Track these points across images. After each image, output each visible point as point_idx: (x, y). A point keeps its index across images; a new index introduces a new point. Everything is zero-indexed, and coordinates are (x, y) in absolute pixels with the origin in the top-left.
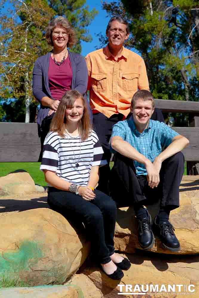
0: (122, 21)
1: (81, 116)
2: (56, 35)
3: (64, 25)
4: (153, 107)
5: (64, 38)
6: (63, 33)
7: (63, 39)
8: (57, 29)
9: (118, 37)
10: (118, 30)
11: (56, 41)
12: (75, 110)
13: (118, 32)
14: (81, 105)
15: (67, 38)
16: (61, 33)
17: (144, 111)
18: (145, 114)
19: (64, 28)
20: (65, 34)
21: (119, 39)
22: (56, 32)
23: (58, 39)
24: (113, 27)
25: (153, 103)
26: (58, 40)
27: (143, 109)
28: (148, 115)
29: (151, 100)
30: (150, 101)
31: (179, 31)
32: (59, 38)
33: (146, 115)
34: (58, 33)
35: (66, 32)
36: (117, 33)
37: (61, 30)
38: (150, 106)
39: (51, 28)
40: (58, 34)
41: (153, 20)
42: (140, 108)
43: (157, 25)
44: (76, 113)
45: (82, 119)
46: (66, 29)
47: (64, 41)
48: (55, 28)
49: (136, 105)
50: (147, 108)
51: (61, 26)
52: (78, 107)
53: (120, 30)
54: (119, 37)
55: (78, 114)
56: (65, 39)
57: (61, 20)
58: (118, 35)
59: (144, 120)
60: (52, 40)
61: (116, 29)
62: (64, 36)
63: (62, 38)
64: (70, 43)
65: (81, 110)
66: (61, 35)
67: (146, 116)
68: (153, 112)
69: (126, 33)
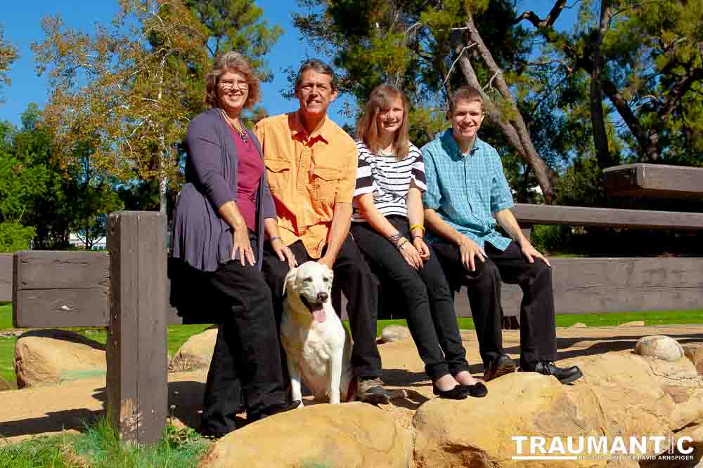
0: (322, 70)
1: (400, 123)
2: (227, 86)
3: (241, 68)
4: (483, 110)
5: (241, 92)
6: (240, 82)
7: (239, 93)
8: (228, 76)
9: (316, 99)
10: (315, 87)
11: (226, 97)
12: (392, 114)
13: (316, 90)
14: (400, 107)
15: (246, 92)
16: (236, 82)
17: (469, 118)
18: (470, 123)
19: (241, 71)
20: (244, 84)
21: (318, 102)
22: (226, 82)
23: (230, 93)
24: (305, 82)
25: (482, 105)
26: (230, 96)
27: (468, 115)
28: (476, 124)
29: (479, 101)
30: (477, 103)
31: (423, 63)
32: (233, 91)
33: (472, 124)
34: (231, 82)
35: (243, 80)
36: (314, 93)
37: (236, 77)
38: (478, 110)
39: (217, 73)
40: (230, 85)
41: (387, 47)
42: (463, 114)
43: (393, 54)
44: (393, 119)
45: (398, 131)
46: (246, 75)
47: (241, 97)
48: (224, 73)
49: (456, 110)
50: (473, 114)
51: (237, 70)
52: (396, 109)
53: (319, 86)
54: (318, 98)
55: (395, 120)
56: (242, 94)
57: (235, 59)
58: (317, 96)
59: (469, 131)
60: (217, 95)
61: (311, 85)
62: (241, 87)
63: (238, 91)
64: (250, 100)
65: (399, 114)
66: (236, 87)
67: (472, 126)
68: (482, 119)
69: (330, 89)
